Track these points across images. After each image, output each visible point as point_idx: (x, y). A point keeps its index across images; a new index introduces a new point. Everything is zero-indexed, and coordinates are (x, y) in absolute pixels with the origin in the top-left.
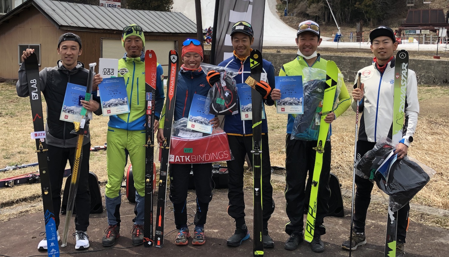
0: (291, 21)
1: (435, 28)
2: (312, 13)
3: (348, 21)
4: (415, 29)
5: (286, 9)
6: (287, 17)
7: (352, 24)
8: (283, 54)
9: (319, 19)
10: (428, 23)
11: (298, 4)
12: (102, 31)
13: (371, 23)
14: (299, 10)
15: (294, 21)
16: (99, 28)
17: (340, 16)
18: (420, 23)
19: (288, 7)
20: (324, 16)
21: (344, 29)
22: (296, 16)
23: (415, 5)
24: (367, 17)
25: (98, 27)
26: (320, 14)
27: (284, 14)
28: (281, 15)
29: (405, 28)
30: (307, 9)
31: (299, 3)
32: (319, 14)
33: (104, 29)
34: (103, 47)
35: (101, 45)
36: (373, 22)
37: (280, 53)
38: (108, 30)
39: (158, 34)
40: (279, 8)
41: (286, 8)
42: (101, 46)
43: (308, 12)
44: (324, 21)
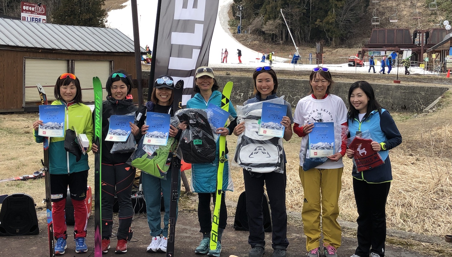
0: (245, 39)
1: (401, 49)
2: (268, 31)
3: (308, 40)
4: (379, 50)
5: (239, 26)
6: (241, 34)
7: (312, 43)
8: (232, 77)
9: (276, 37)
10: (393, 44)
11: (252, 21)
12: (25, 49)
13: (333, 43)
14: (254, 27)
15: (248, 39)
16: (22, 46)
17: (299, 34)
18: (384, 44)
19: (241, 23)
20: (282, 34)
21: (304, 49)
22: (251, 33)
23: (381, 24)
24: (328, 36)
25: (20, 44)
26: (278, 32)
27: (237, 31)
28: (234, 32)
29: (369, 49)
30: (263, 26)
31: (254, 19)
32: (276, 32)
33: (27, 47)
34: (26, 67)
35: (24, 65)
36: (335, 41)
37: (230, 76)
38: (32, 49)
39: (90, 53)
40: (232, 25)
41: (239, 24)
42: (24, 67)
43: (263, 30)
44: (282, 40)
